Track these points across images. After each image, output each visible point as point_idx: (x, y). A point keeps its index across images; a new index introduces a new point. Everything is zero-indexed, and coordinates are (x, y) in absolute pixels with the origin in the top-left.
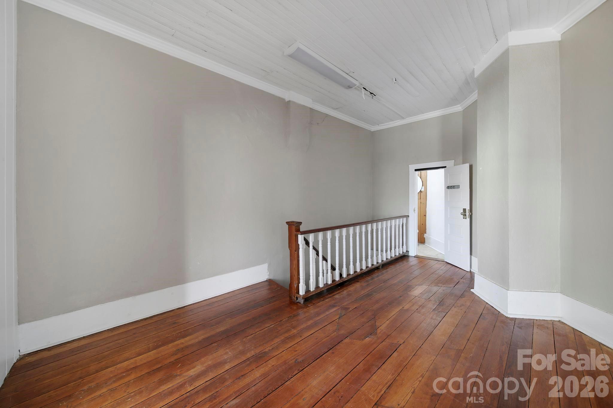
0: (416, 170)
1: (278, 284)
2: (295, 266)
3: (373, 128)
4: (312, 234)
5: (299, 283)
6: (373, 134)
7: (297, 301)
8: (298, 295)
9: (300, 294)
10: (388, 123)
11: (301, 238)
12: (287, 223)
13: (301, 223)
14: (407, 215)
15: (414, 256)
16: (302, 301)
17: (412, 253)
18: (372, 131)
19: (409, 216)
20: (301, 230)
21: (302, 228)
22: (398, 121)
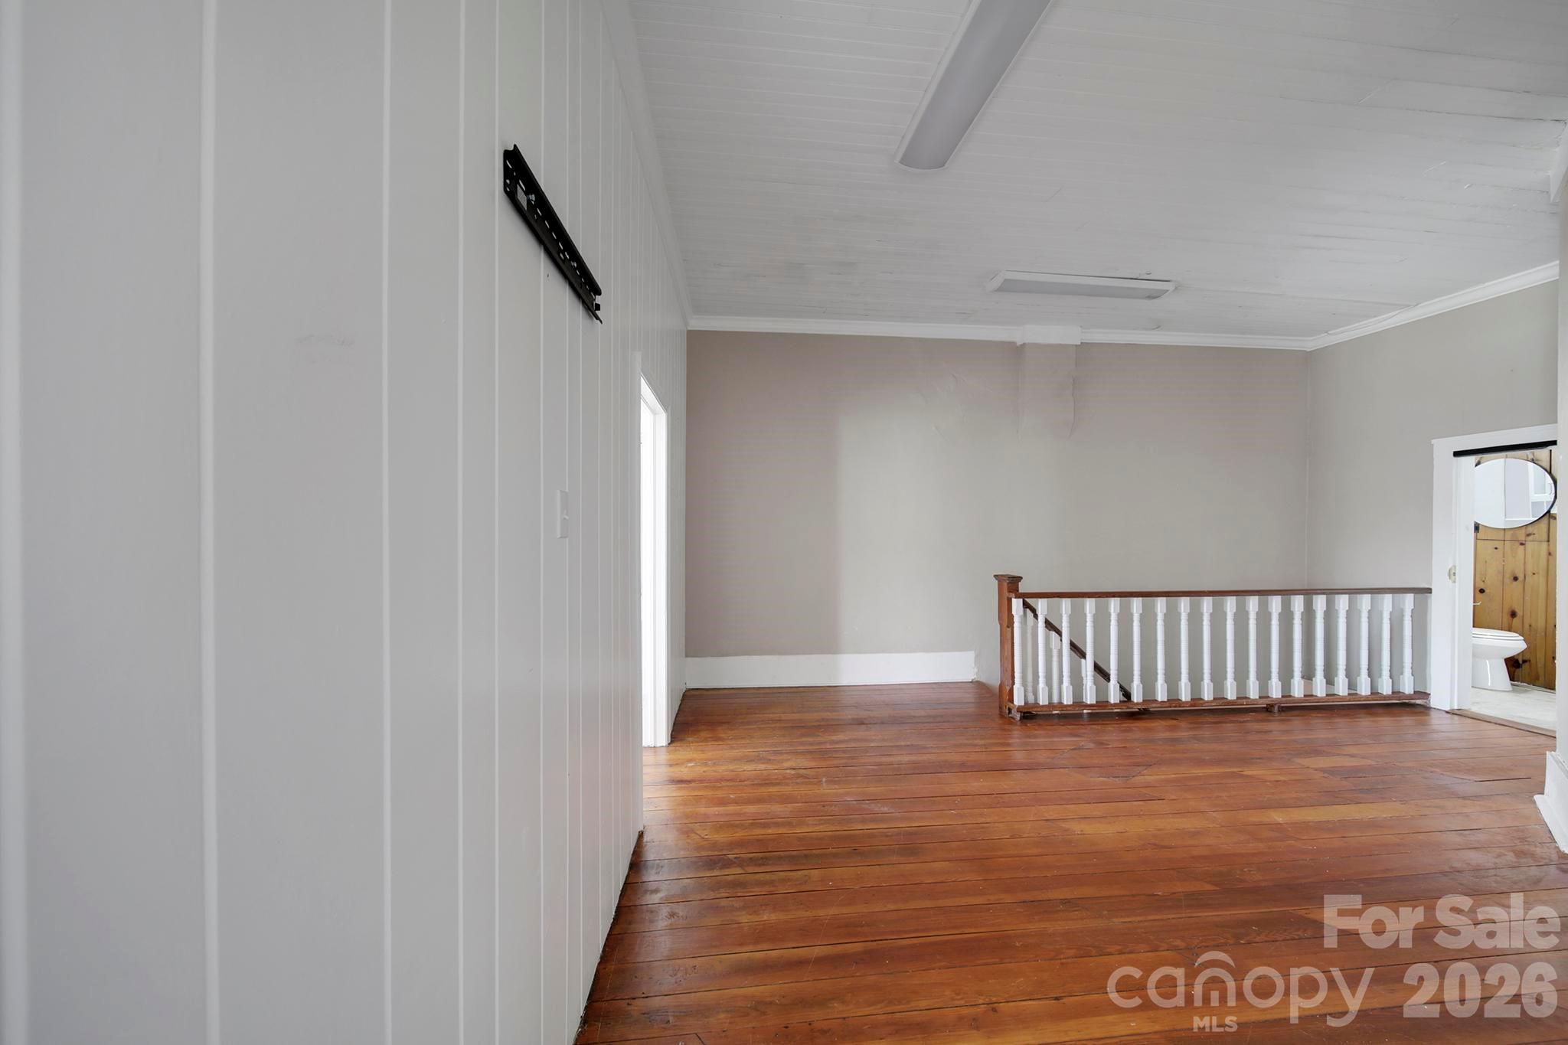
0: (1457, 454)
1: (988, 688)
2: (1007, 653)
3: (1310, 344)
4: (1043, 599)
5: (1013, 683)
6: (1308, 359)
7: (1010, 715)
8: (1012, 705)
9: (1015, 703)
10: (1357, 324)
11: (1017, 604)
12: (995, 576)
13: (1020, 578)
14: (1427, 586)
15: (1447, 709)
16: (1018, 716)
17: (1441, 698)
18: (1309, 350)
19: (1431, 589)
20: (1021, 590)
21: (1023, 588)
22: (1394, 313)
